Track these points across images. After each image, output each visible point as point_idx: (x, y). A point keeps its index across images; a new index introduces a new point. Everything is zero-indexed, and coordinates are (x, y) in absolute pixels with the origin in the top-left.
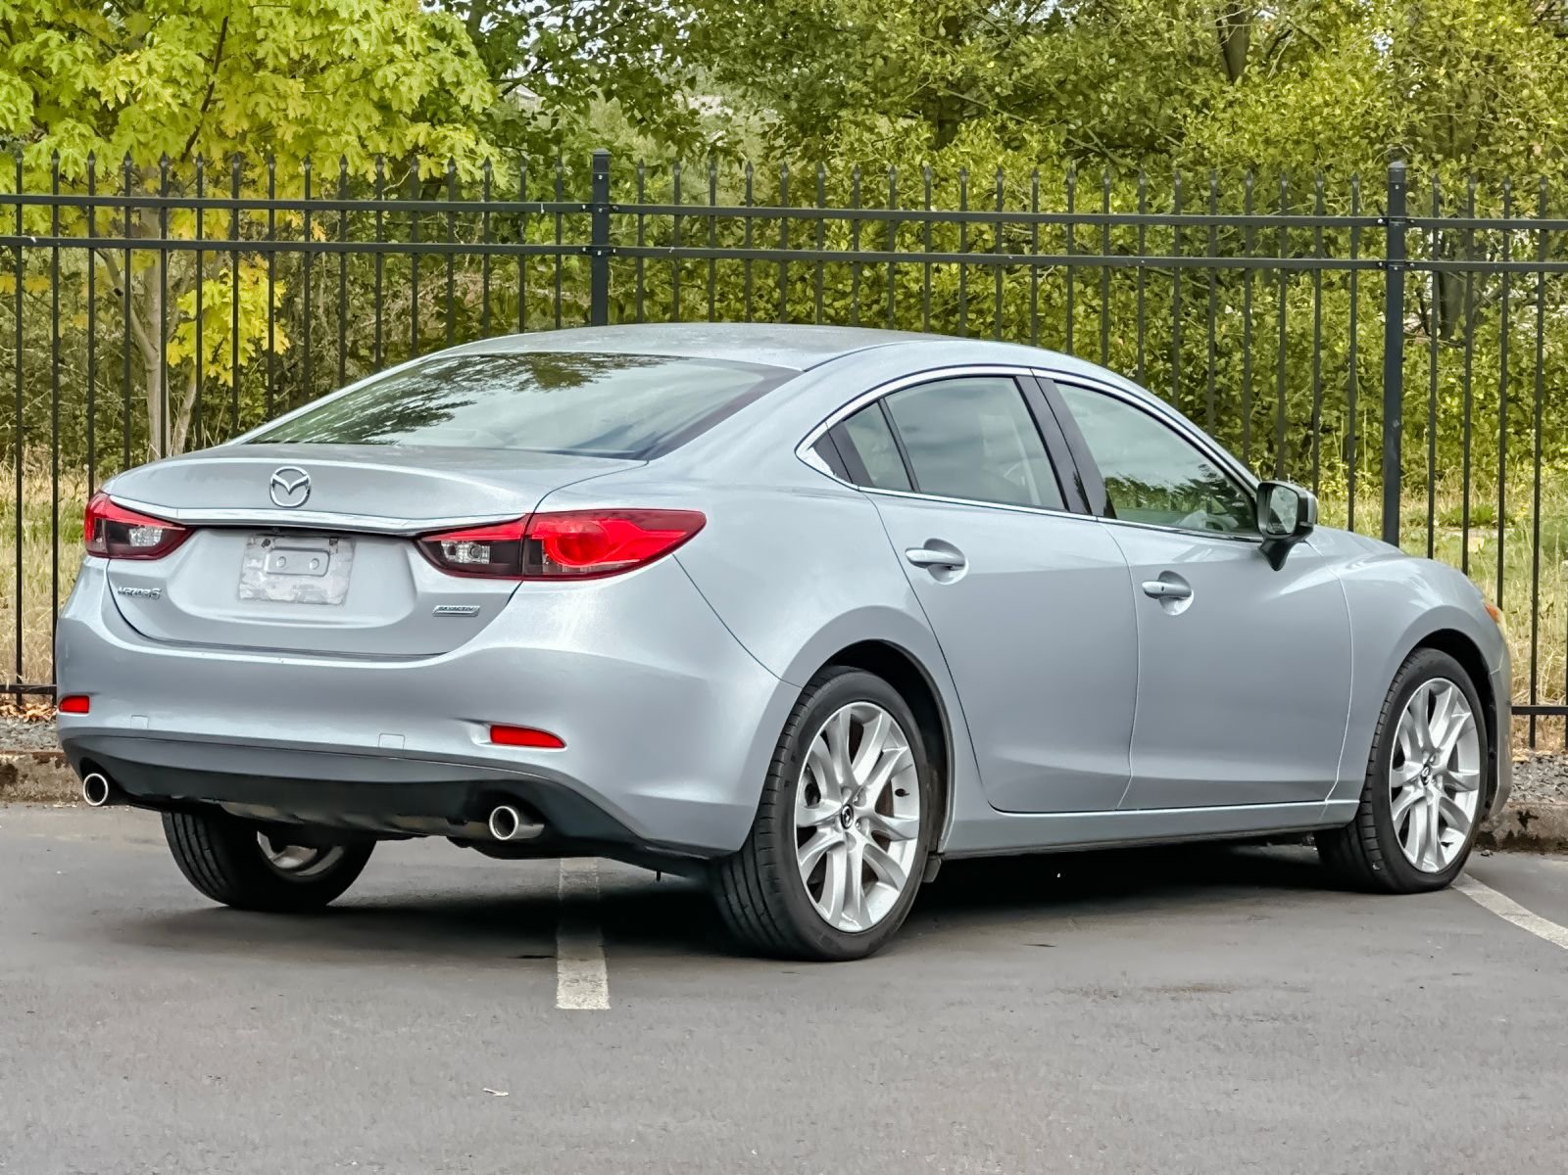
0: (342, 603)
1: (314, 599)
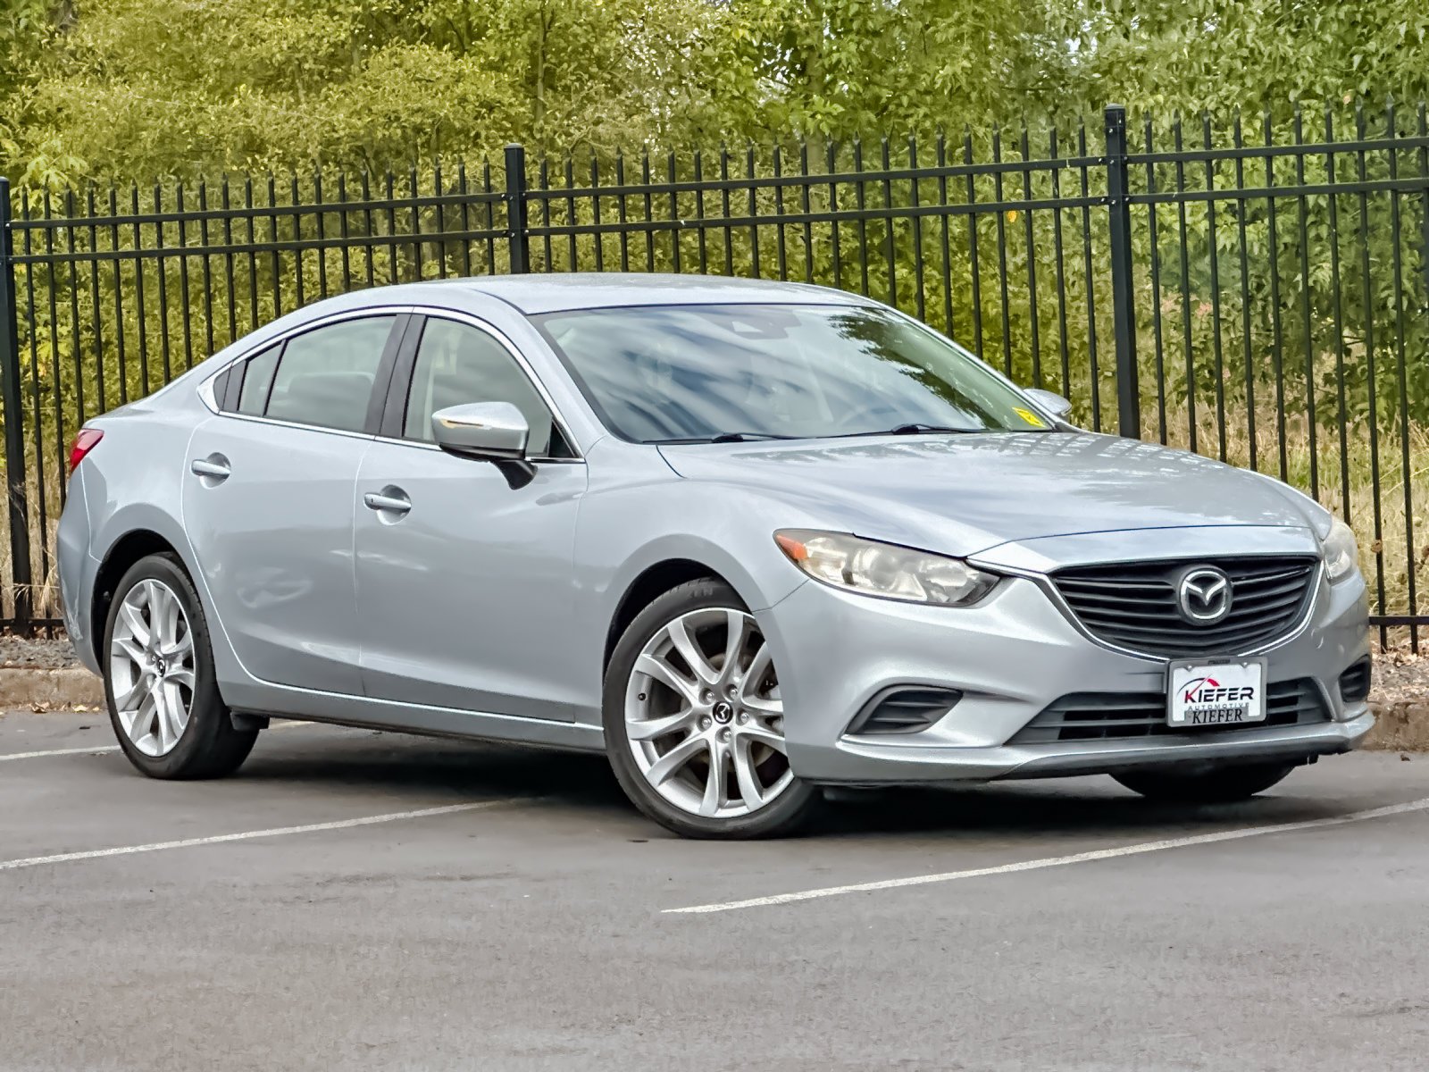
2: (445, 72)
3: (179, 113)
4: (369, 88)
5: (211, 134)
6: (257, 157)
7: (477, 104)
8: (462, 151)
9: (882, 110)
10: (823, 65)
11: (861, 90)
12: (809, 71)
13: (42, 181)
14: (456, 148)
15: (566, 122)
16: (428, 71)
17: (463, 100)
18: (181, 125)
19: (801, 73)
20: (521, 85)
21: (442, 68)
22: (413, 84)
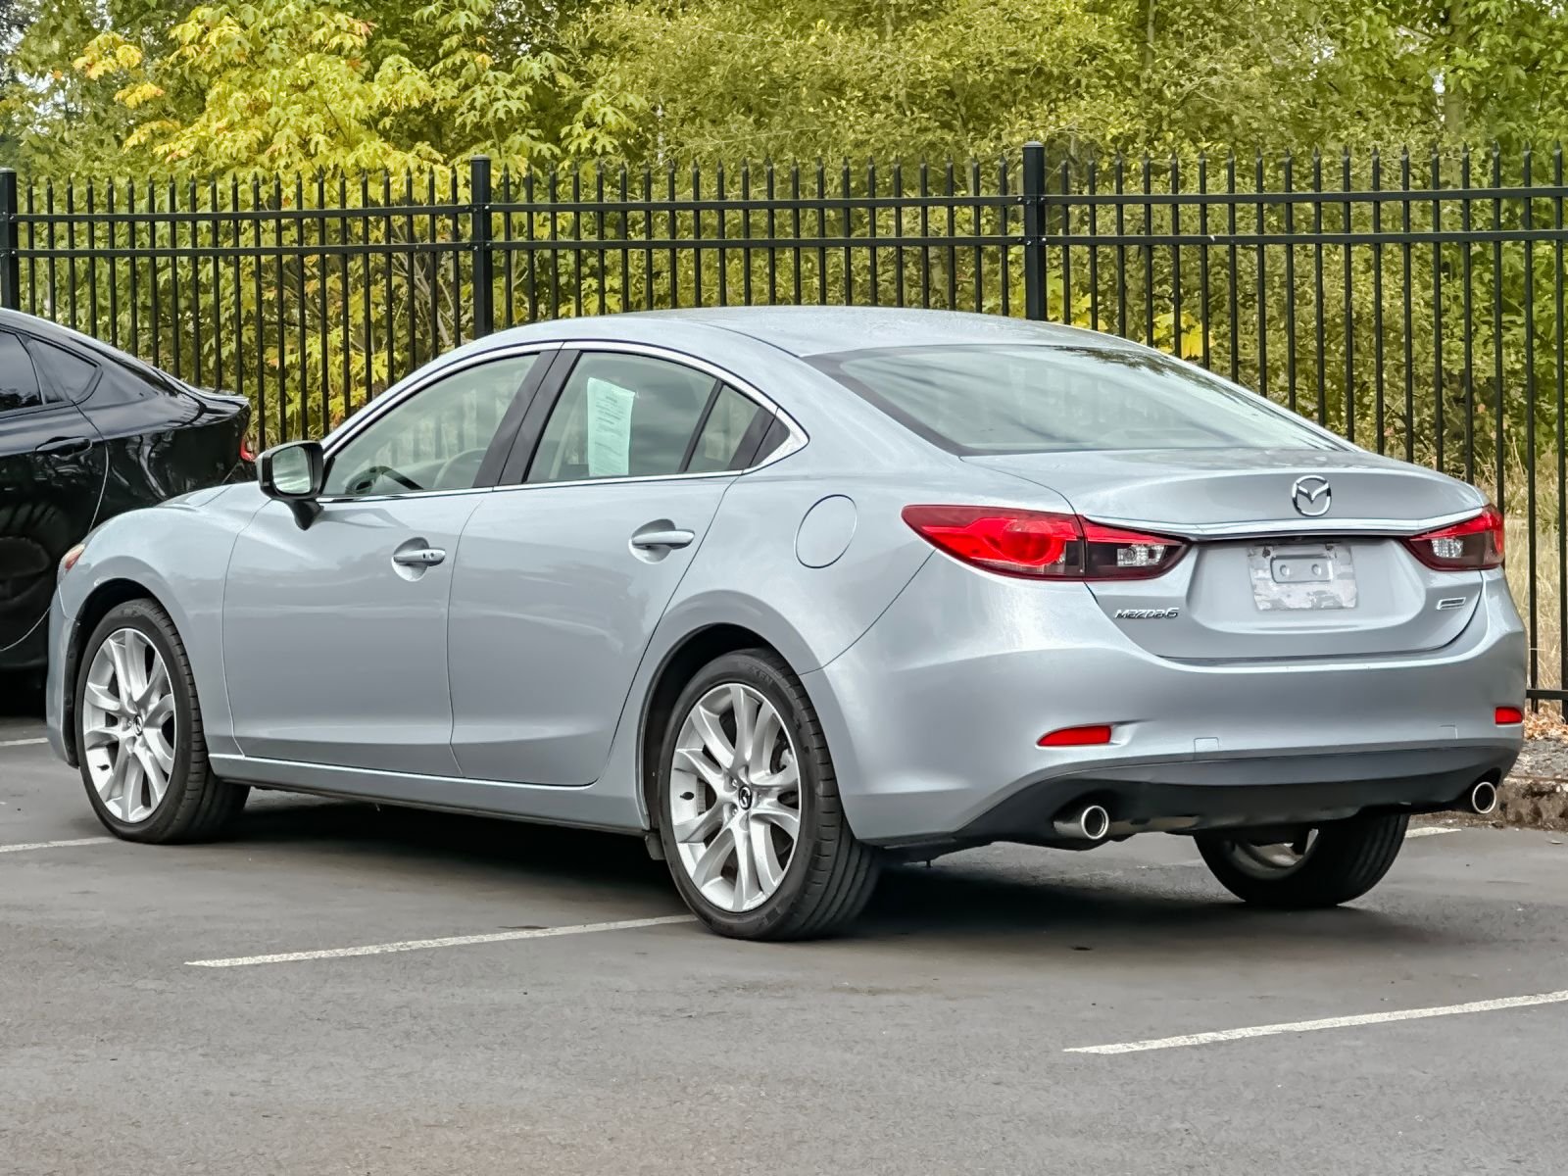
0: (1357, 605)
1: (1330, 603)
2: (1044, 12)
3: (753, 47)
4: (961, 27)
5: (786, 72)
6: (834, 99)
7: (1078, 49)
8: (1060, 100)
9: (1532, 67)
10: (1469, 15)
11: (1510, 44)
12: (1453, 20)
13: (598, 120)
14: (1054, 96)
15: (1176, 72)
16: (1025, 11)
17: (1062, 43)
18: (754, 61)
19: (1443, 22)
20: (1129, 29)
21: (1041, 9)
22: (1008, 25)
